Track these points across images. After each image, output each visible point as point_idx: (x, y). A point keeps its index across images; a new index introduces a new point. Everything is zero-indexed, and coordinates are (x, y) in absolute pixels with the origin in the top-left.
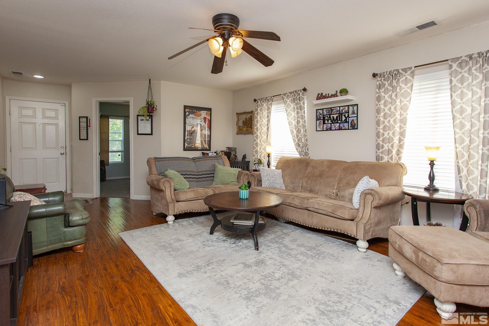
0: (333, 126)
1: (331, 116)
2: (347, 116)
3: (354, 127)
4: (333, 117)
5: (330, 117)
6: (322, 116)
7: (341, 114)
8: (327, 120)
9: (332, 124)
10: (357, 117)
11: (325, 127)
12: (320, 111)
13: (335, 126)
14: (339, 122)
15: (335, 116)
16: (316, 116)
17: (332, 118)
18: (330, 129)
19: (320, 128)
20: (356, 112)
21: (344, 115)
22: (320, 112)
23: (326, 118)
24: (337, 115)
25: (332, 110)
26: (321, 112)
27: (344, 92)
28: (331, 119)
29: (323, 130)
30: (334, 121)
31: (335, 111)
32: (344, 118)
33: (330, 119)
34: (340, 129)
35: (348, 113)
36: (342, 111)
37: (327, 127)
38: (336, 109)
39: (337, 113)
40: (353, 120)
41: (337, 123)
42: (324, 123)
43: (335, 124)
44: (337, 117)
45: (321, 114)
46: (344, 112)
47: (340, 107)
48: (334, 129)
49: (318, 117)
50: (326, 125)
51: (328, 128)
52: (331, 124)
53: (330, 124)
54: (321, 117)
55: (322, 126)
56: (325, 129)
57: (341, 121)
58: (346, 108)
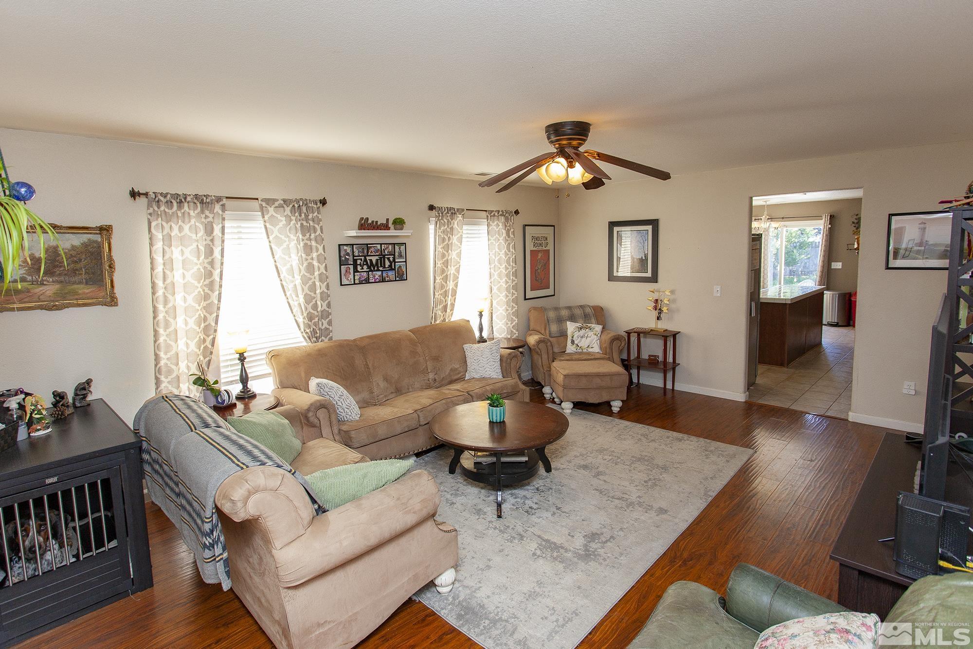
0: (371, 276)
1: (368, 258)
2: (391, 259)
3: (401, 277)
4: (371, 260)
5: (365, 260)
6: (351, 258)
7: (382, 257)
8: (360, 265)
9: (370, 273)
10: (406, 262)
11: (357, 278)
12: (345, 248)
13: (374, 276)
14: (381, 269)
15: (374, 259)
16: (340, 257)
17: (369, 261)
18: (367, 281)
19: (348, 280)
20: (403, 254)
21: (388, 259)
22: (346, 250)
23: (359, 262)
24: (377, 258)
25: (368, 249)
26: (349, 249)
27: (399, 223)
28: (367, 264)
29: (355, 284)
30: (372, 267)
31: (372, 249)
32: (387, 264)
33: (365, 263)
34: (383, 280)
35: (394, 255)
36: (384, 252)
37: (360, 278)
38: (374, 247)
39: (377, 254)
40: (400, 267)
41: (378, 270)
42: (356, 271)
43: (374, 272)
44: (377, 260)
45: (348, 254)
46: (386, 253)
47: (381, 244)
48: (373, 281)
49: (343, 259)
50: (358, 274)
51: (363, 279)
52: (368, 272)
53: (365, 273)
54: (348, 259)
55: (351, 276)
56: (357, 282)
57: (385, 267)
58: (390, 246)
